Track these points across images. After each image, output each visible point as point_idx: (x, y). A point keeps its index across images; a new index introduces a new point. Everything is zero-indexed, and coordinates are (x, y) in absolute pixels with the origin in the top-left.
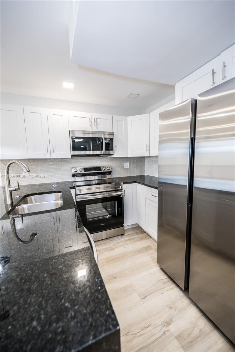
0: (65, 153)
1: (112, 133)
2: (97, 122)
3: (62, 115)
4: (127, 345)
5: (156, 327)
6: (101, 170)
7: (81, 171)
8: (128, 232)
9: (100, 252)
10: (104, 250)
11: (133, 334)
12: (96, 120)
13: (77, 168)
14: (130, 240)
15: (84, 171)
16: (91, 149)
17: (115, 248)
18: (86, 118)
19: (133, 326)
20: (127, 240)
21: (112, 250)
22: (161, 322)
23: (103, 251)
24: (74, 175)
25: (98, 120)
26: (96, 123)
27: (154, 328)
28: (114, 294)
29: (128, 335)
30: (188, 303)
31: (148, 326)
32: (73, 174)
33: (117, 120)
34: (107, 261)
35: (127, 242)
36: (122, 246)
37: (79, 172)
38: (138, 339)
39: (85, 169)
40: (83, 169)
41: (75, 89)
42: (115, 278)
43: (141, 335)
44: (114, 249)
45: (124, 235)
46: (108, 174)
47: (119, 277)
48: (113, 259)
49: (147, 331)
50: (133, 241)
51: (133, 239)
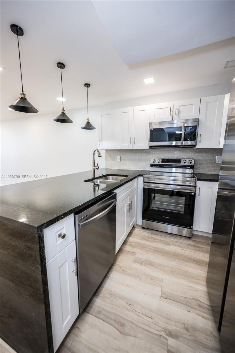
0: (144, 144)
1: (197, 120)
2: (179, 110)
3: (145, 110)
4: (125, 310)
5: (156, 324)
6: (181, 163)
7: (158, 162)
8: (199, 239)
9: (154, 240)
10: (160, 241)
11: (133, 309)
12: (177, 108)
13: (155, 159)
14: (195, 246)
15: (162, 163)
16: (167, 140)
17: (172, 245)
18: (167, 108)
19: (138, 305)
20: (189, 245)
21: (167, 244)
22: (165, 327)
23: (158, 241)
24: (152, 166)
25: (181, 108)
26: (177, 111)
27: (153, 323)
28: (141, 274)
29: (130, 306)
30: (216, 347)
31: (150, 317)
32: (151, 164)
33: (207, 103)
34: (155, 250)
35: (189, 247)
36: (180, 246)
37: (156, 163)
38: (134, 315)
39: (163, 161)
40: (161, 161)
41: (156, 82)
42: (152, 266)
43: (139, 316)
44: (169, 245)
45: (191, 239)
46: (189, 168)
47: (155, 268)
48: (162, 252)
49: (145, 318)
50: (197, 248)
51: (199, 247)
